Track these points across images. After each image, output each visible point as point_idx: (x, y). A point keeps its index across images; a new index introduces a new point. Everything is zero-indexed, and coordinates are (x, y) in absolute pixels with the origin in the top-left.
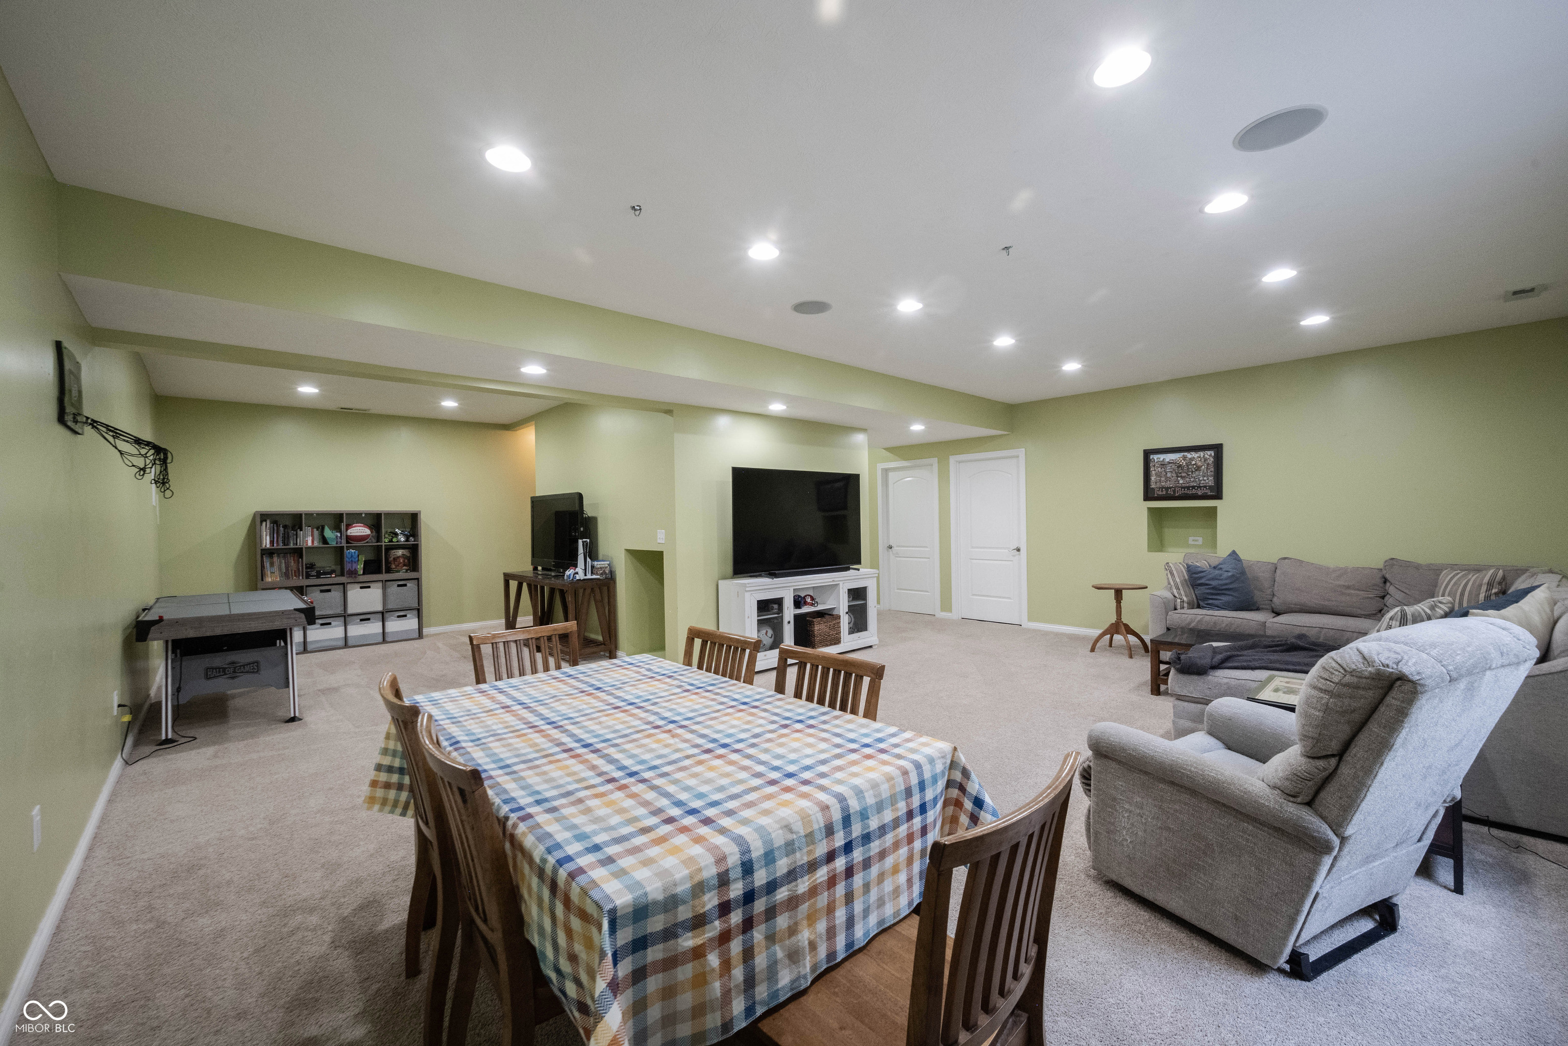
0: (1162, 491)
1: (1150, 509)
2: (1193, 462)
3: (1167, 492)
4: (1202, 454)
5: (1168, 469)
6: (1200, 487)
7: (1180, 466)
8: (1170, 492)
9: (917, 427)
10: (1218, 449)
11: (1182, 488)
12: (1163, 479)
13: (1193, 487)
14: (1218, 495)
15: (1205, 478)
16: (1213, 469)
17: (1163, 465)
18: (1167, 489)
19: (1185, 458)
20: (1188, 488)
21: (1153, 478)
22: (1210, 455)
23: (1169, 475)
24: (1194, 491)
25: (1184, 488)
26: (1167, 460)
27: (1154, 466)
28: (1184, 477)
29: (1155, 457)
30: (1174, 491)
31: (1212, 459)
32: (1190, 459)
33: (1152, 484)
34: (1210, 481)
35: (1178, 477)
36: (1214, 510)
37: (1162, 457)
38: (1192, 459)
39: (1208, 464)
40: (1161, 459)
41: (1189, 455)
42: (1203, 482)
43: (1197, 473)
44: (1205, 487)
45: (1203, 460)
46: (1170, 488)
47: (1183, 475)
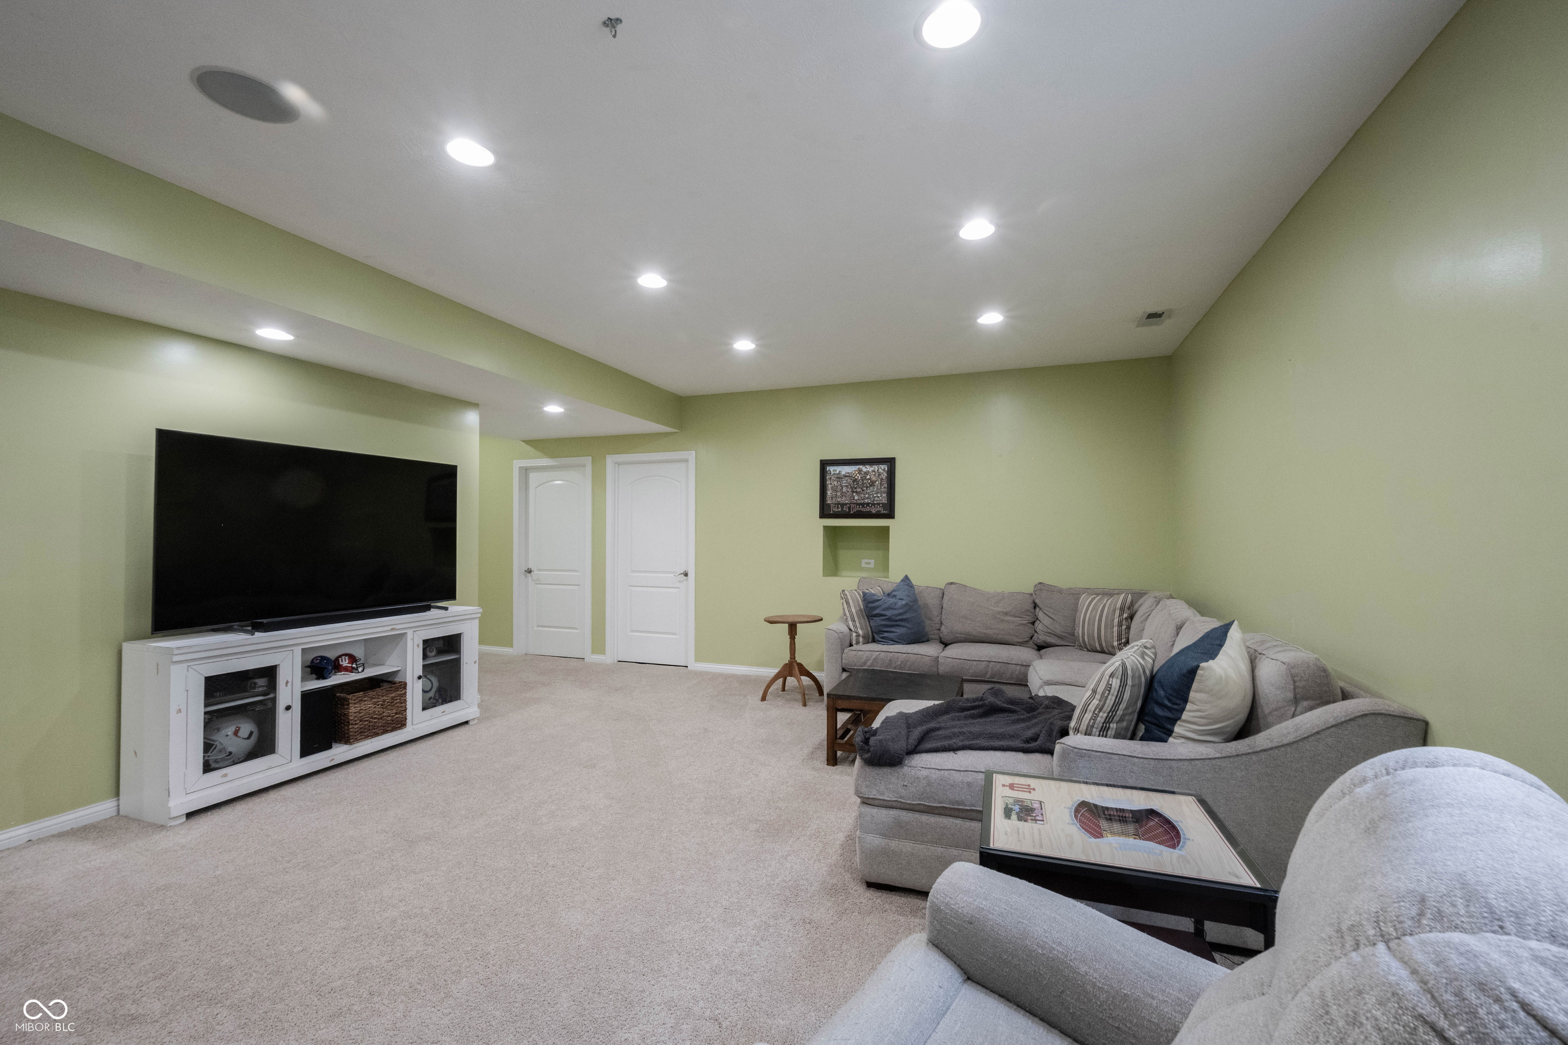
0: (838, 508)
1: (825, 528)
2: (868, 477)
3: (842, 509)
4: (876, 467)
5: (844, 483)
6: (874, 504)
7: (855, 480)
8: (846, 509)
9: (554, 409)
10: (890, 462)
11: (857, 504)
12: (839, 494)
13: (868, 504)
14: (890, 515)
15: (879, 495)
16: (886, 485)
17: (839, 478)
18: (843, 505)
19: (860, 471)
20: (863, 505)
21: (829, 493)
22: (884, 469)
23: (844, 489)
24: (868, 509)
25: (859, 504)
26: (843, 473)
27: (830, 479)
28: (859, 492)
29: (831, 469)
30: (849, 508)
31: (886, 475)
32: (865, 473)
33: (828, 499)
34: (883, 498)
35: (853, 492)
36: (886, 529)
37: (838, 469)
38: (867, 473)
39: (882, 479)
40: (838, 472)
41: (864, 469)
42: (876, 499)
43: (871, 488)
44: (878, 504)
45: (877, 475)
46: (846, 504)
47: (859, 490)
